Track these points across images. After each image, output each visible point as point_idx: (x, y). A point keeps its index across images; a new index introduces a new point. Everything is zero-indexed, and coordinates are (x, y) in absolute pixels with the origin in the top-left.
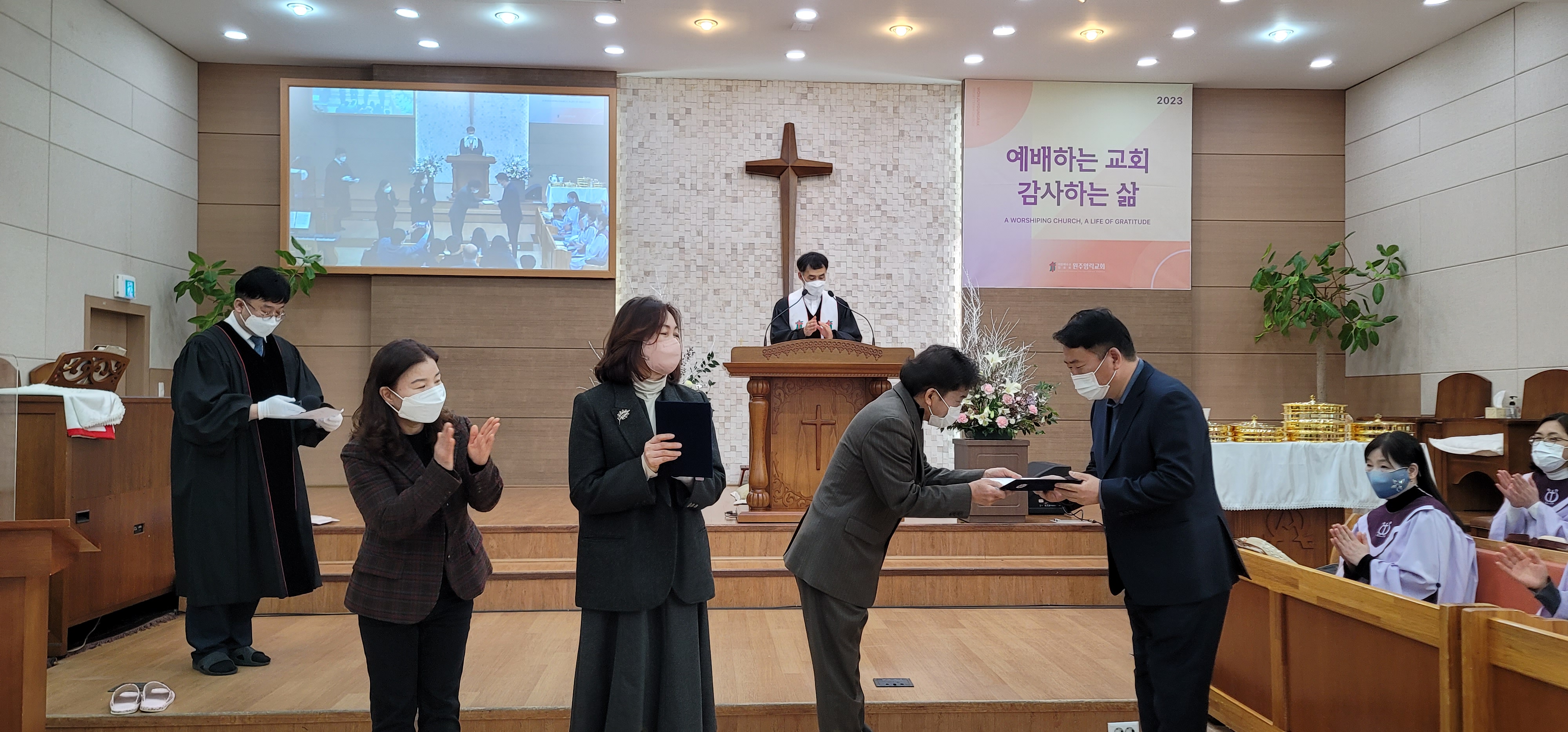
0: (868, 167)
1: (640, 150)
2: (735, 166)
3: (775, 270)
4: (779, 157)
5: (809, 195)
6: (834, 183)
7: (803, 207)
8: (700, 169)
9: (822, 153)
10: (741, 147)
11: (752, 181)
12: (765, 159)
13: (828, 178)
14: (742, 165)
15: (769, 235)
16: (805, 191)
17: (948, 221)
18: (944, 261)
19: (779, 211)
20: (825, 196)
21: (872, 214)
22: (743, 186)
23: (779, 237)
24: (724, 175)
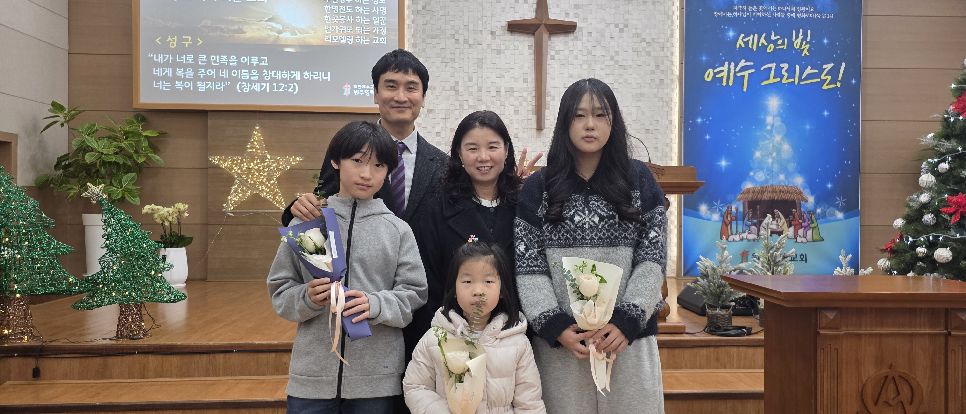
0: (604, 25)
1: (423, 12)
2: (499, 25)
3: (530, 108)
4: (534, 17)
5: (557, 48)
6: (577, 38)
7: (553, 58)
8: (471, 27)
9: (567, 15)
10: (503, 9)
11: (512, 37)
12: (522, 19)
13: (572, 35)
14: (504, 23)
15: (525, 80)
16: (554, 45)
17: (668, 69)
18: (664, 100)
19: (533, 61)
20: (570, 49)
21: (607, 63)
22: (505, 41)
23: (534, 82)
24: (489, 32)
